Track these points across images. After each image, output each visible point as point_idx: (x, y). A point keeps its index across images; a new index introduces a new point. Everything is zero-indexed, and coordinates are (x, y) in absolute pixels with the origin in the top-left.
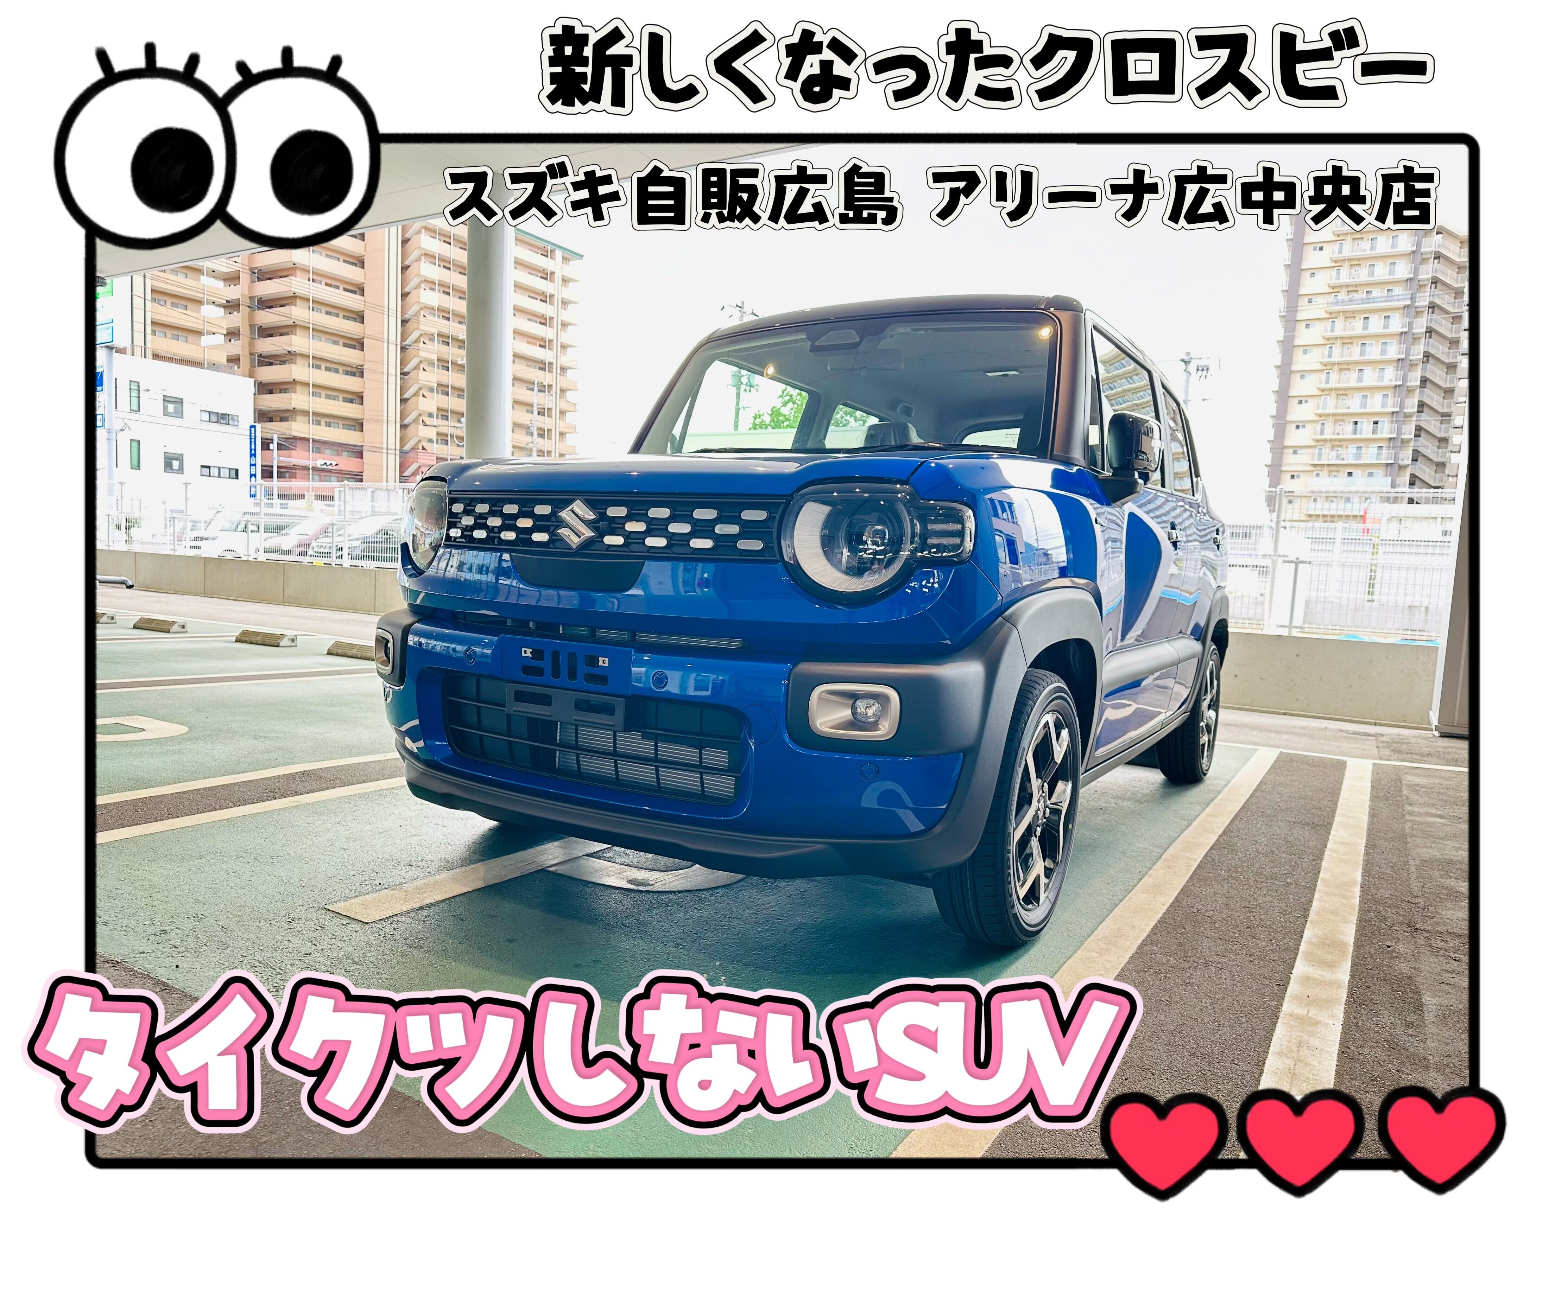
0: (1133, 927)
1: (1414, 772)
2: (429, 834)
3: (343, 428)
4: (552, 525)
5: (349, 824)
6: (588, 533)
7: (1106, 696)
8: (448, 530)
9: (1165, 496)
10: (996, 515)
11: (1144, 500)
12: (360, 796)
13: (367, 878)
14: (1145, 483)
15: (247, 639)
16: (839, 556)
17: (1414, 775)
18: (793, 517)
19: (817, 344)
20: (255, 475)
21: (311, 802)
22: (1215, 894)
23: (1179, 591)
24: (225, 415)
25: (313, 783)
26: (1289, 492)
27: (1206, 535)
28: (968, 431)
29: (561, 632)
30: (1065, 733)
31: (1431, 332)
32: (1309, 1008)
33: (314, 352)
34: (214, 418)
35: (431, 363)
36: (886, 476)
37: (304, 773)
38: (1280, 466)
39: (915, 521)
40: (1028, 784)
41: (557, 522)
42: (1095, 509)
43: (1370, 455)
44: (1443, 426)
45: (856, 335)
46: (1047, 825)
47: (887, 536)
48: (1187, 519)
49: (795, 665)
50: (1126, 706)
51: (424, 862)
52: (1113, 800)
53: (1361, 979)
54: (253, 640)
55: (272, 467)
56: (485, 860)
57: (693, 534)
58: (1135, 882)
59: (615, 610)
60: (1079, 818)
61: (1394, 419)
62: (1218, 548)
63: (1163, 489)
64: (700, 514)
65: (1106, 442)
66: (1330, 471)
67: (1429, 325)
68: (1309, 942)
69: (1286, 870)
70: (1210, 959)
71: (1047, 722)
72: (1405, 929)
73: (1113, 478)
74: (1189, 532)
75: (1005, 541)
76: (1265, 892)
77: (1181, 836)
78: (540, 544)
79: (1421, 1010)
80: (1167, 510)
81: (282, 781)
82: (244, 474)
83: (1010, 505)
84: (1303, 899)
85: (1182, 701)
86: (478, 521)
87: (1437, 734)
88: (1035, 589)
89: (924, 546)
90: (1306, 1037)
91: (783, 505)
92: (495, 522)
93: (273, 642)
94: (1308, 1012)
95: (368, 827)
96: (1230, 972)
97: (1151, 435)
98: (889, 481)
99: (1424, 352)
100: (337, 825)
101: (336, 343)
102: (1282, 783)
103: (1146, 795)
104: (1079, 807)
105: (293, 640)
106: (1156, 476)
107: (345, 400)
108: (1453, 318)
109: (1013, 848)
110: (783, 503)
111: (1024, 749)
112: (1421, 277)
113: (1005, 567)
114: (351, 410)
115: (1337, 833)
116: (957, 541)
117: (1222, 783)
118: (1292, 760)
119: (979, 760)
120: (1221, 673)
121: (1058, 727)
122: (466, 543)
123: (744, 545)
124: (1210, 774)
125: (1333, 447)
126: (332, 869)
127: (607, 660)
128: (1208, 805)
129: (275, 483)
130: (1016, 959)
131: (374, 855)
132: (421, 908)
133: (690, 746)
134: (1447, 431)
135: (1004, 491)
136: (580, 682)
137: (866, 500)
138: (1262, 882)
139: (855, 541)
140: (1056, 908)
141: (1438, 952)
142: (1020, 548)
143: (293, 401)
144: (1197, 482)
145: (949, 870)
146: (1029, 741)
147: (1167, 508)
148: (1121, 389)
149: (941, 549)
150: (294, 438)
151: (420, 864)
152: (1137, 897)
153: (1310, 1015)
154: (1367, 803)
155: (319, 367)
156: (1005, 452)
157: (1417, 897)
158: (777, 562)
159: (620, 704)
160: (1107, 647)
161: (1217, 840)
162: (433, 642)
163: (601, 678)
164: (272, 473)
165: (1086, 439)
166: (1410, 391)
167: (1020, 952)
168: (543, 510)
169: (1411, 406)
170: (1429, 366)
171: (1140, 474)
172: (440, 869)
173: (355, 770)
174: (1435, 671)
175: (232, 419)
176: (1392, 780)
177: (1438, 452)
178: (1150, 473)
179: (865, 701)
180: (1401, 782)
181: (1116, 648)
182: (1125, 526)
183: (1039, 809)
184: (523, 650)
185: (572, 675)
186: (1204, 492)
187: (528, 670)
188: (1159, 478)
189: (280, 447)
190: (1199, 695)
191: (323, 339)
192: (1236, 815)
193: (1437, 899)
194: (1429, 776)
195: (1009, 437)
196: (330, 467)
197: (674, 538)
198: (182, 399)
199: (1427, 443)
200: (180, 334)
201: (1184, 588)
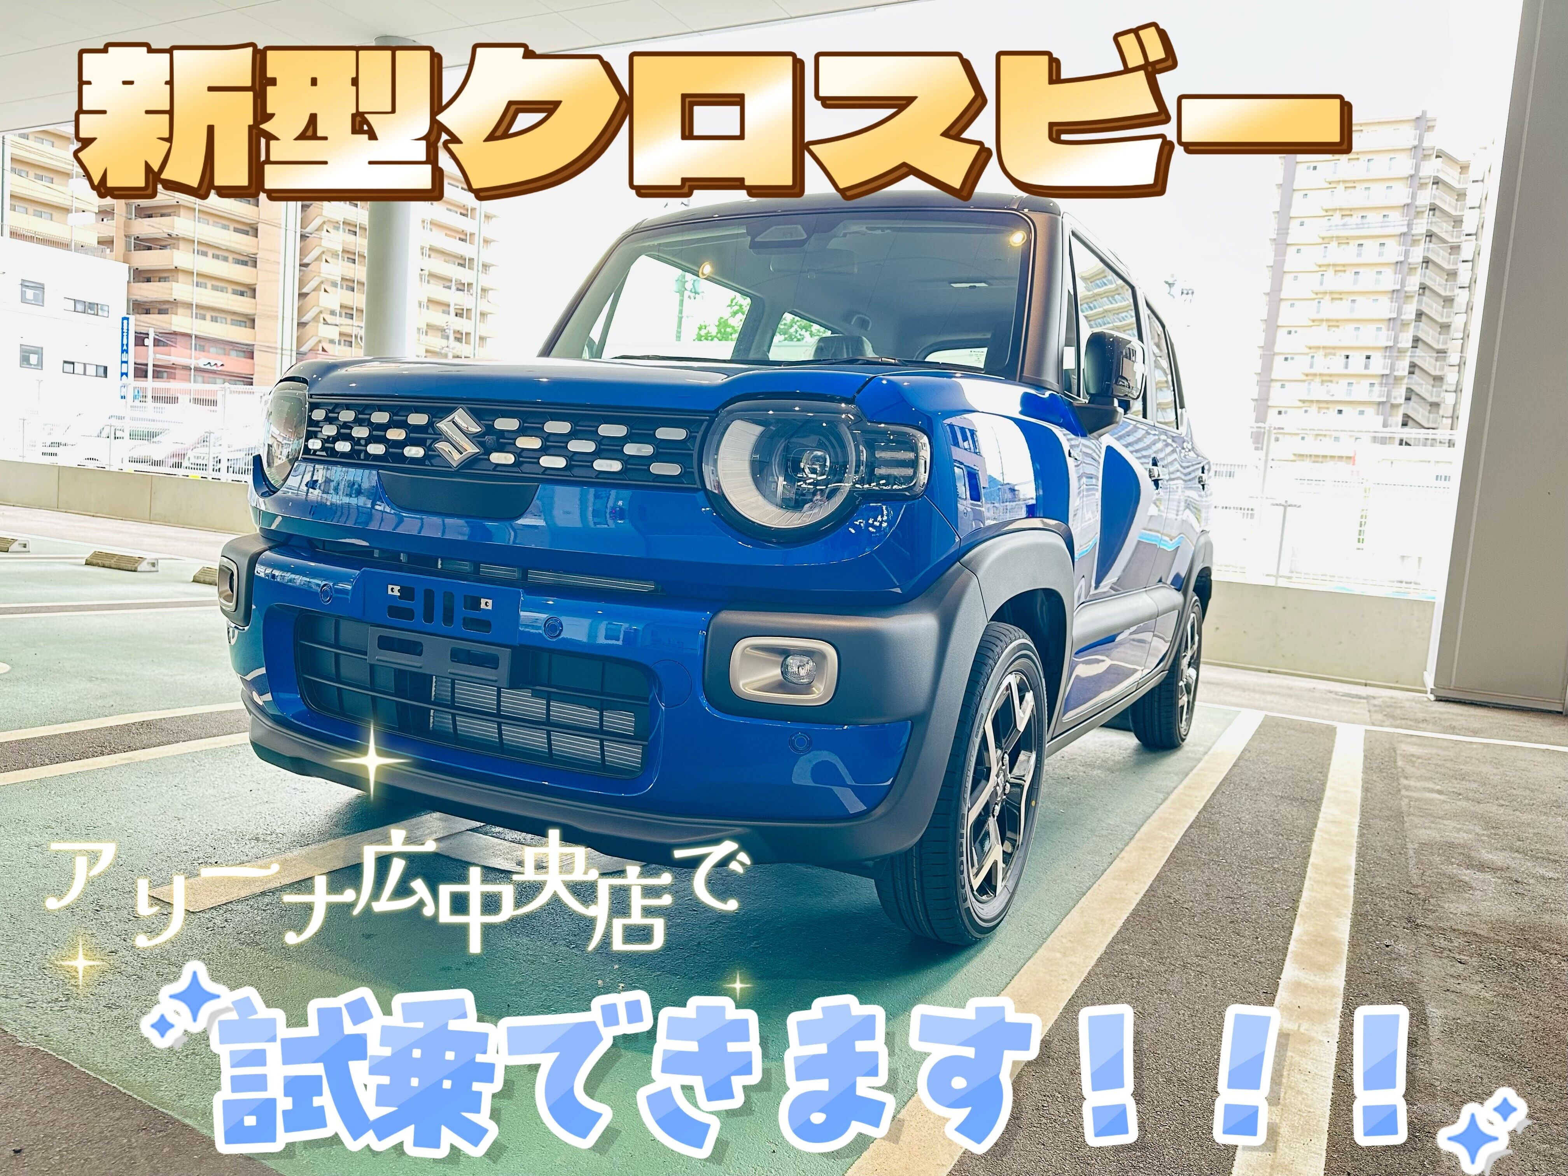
0: (1102, 921)
1: (1409, 740)
2: (284, 801)
3: (232, 324)
4: (430, 438)
5: (189, 787)
6: (471, 449)
7: (1076, 653)
8: (307, 440)
9: (1146, 428)
10: (956, 444)
11: (1123, 432)
12: (206, 752)
13: (201, 855)
14: (1125, 413)
15: (99, 561)
16: (773, 486)
17: (1409, 743)
18: (716, 437)
19: (758, 239)
20: (126, 374)
21: (146, 759)
22: (1194, 881)
23: (1159, 535)
24: (94, 304)
25: (152, 736)
26: (1279, 428)
27: (1190, 473)
28: (931, 349)
29: (440, 566)
30: (1029, 696)
31: (1427, 262)
32: (1301, 1021)
33: (200, 237)
34: (80, 307)
35: (335, 255)
36: (829, 393)
37: (142, 724)
38: (1267, 400)
39: (861, 447)
40: (985, 754)
41: (435, 434)
42: (1068, 440)
43: (1361, 391)
44: (1438, 363)
45: (803, 232)
46: (1007, 802)
47: (828, 464)
48: (1169, 454)
49: (715, 613)
50: (1098, 661)
51: (274, 836)
52: (1081, 768)
53: (1358, 986)
54: (107, 563)
55: (147, 365)
56: (348, 834)
57: (598, 454)
58: (1106, 866)
59: (511, 543)
60: (1044, 789)
61: (1388, 354)
62: (1203, 488)
63: (1144, 420)
64: (606, 430)
65: (1082, 367)
66: (1319, 408)
67: (1426, 254)
68: (1300, 941)
69: (1273, 853)
70: (1189, 961)
71: (1010, 684)
72: (1404, 924)
73: (1090, 405)
74: (1172, 469)
75: (966, 473)
76: (1249, 880)
77: (1157, 812)
78: (414, 460)
79: (1425, 1024)
80: (1148, 443)
81: (115, 733)
82: (114, 371)
83: (973, 433)
84: (1292, 889)
85: (1160, 657)
86: (342, 431)
87: (1432, 697)
88: (998, 531)
89: (871, 477)
90: (1297, 1058)
91: (705, 423)
92: (360, 432)
93: (129, 567)
94: (1299, 1026)
95: (211, 791)
96: (1211, 977)
97: (1133, 358)
98: (832, 399)
99: (1421, 284)
100: (174, 788)
101: (225, 227)
102: (1267, 752)
103: (1118, 762)
104: (1044, 777)
105: (153, 565)
106: (1137, 406)
107: (235, 292)
108: (1452, 248)
109: (967, 831)
110: (706, 420)
111: (982, 716)
112: (1418, 202)
113: (965, 505)
114: (242, 304)
115: (1328, 811)
116: (910, 472)
117: (1202, 749)
118: (1278, 725)
119: (929, 730)
120: (1203, 626)
121: (1022, 690)
122: (328, 456)
123: (657, 468)
124: (1188, 739)
125: (1323, 382)
126: (160, 844)
127: (490, 602)
128: (1187, 775)
129: (150, 384)
130: (969, 960)
131: (215, 826)
132: (263, 894)
133: (590, 708)
134: (1442, 369)
135: (966, 416)
136: (457, 627)
137: (808, 421)
138: (1246, 867)
139: (792, 469)
140: (1016, 897)
141: (1441, 953)
142: (983, 482)
143: (174, 292)
144: (1182, 414)
145: (892, 859)
146: (987, 706)
147: (1148, 441)
148: (1101, 309)
149: (892, 481)
150: (175, 333)
151: (268, 838)
152: (1106, 884)
153: (1302, 1030)
154: (1359, 776)
155: (205, 254)
156: (969, 371)
157: (1417, 886)
158: (696, 490)
159: (505, 656)
160: (1079, 598)
161: (1197, 817)
162: (289, 576)
163: (483, 624)
164: (146, 372)
165: (1060, 361)
166: (1405, 324)
167: (972, 951)
168: (418, 419)
169: (1406, 340)
170: (1425, 299)
171: (1120, 402)
172: (294, 844)
173: (205, 721)
174: (1430, 628)
175: (102, 309)
176: (1385, 750)
177: (1432, 391)
178: (1132, 402)
179: (798, 658)
180: (1395, 751)
181: (1088, 599)
182: (1102, 461)
183: (998, 785)
184: (390, 587)
185: (448, 618)
186: (1189, 426)
187: (395, 611)
188: (1141, 408)
189: (157, 343)
190: (1178, 652)
191: (211, 222)
192: (1218, 788)
193: (1439, 890)
194: (1425, 745)
195: (976, 357)
196: (214, 368)
197: (575, 458)
198: (43, 285)
199: (1421, 381)
200: (43, 210)
201: (1165, 532)
